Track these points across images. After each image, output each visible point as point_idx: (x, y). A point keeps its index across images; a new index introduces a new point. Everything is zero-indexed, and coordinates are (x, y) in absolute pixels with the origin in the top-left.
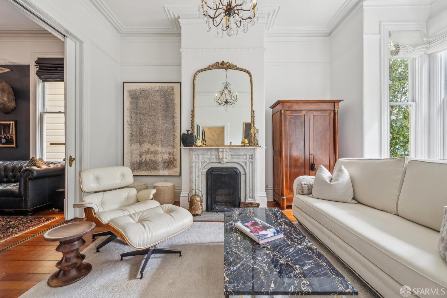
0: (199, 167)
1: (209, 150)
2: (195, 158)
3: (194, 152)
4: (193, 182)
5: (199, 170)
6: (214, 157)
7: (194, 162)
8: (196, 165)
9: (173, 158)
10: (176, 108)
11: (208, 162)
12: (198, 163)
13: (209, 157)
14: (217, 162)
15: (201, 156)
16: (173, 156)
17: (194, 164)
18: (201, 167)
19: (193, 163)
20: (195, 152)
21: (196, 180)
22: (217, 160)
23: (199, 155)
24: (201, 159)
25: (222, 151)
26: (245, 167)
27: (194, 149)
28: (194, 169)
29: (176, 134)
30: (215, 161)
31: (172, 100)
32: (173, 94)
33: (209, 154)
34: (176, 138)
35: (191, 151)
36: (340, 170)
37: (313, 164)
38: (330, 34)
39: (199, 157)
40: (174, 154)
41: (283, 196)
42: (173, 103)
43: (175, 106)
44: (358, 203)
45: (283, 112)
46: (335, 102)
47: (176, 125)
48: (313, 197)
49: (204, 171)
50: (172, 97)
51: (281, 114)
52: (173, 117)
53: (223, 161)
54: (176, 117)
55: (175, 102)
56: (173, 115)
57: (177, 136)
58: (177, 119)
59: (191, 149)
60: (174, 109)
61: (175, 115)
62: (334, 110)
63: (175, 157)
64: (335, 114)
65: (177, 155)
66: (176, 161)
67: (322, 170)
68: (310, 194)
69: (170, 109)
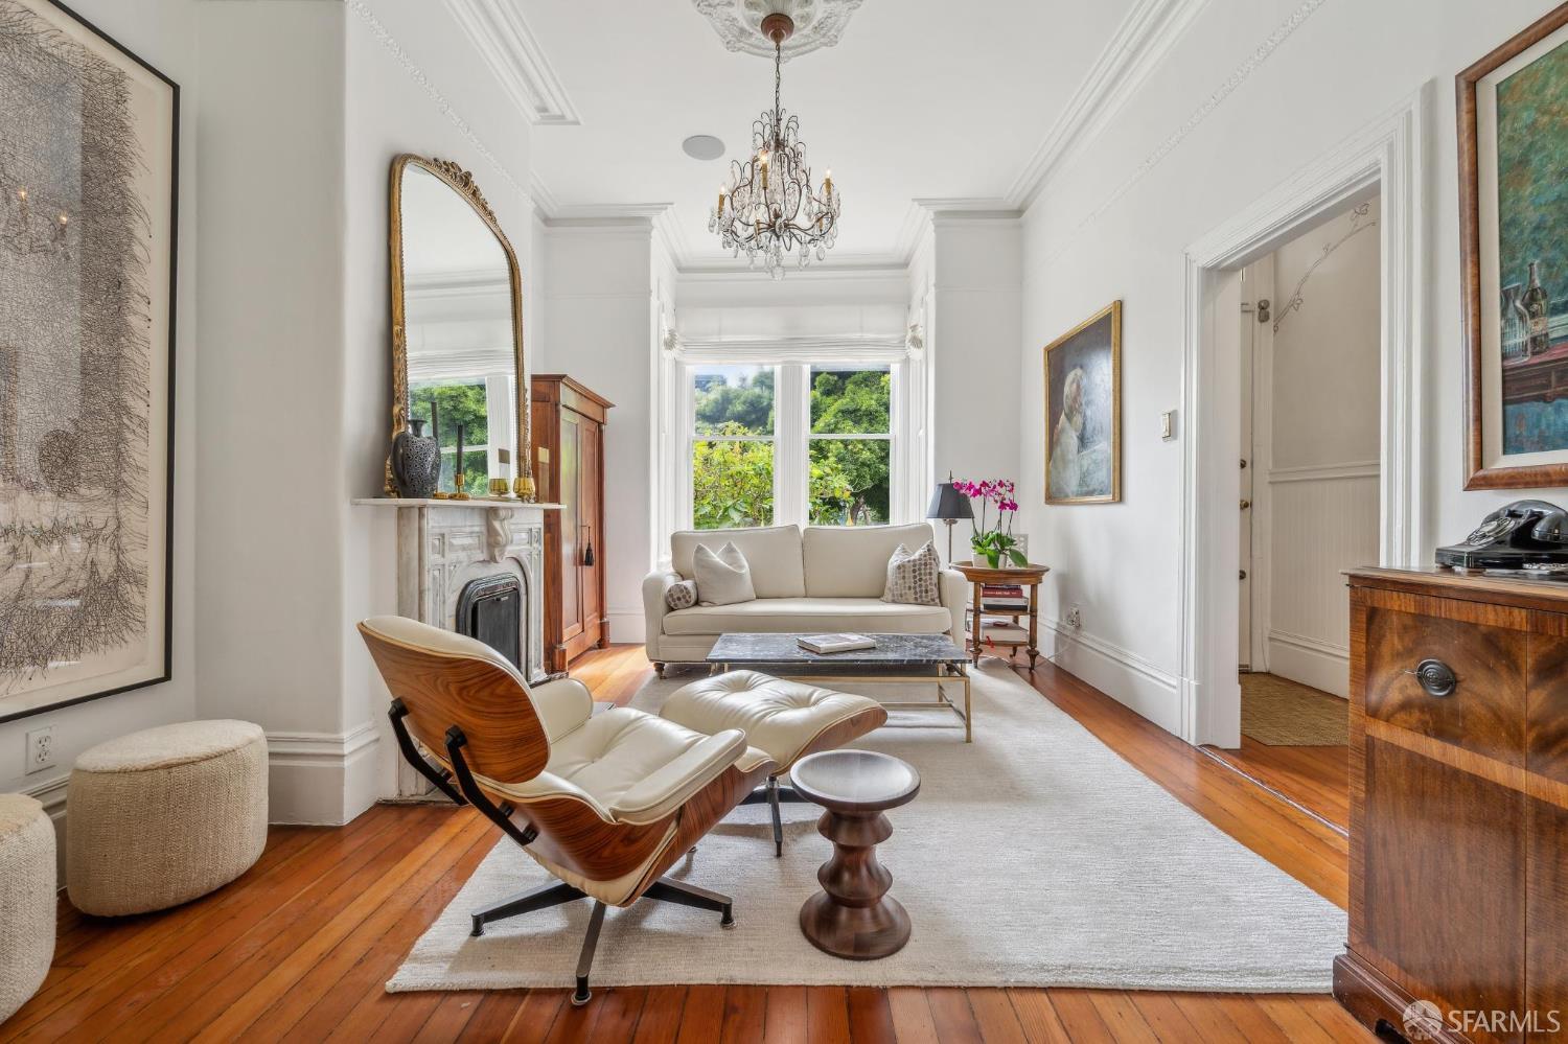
0: (442, 586)
1: (467, 514)
2: (434, 547)
3: (431, 522)
6: (475, 541)
8: (434, 578)
9: (120, 568)
10: (140, 232)
11: (463, 563)
12: (442, 570)
13: (465, 542)
14: (483, 561)
16: (118, 550)
17: (430, 574)
18: (449, 584)
19: (427, 572)
22: (482, 552)
23: (443, 536)
24: (447, 550)
26: (528, 570)
27: (434, 507)
29: (137, 407)
30: (477, 556)
31: (114, 162)
32: (124, 128)
33: (468, 529)
34: (138, 430)
35: (421, 515)
36: (730, 550)
37: (589, 550)
38: (547, 221)
39: (444, 543)
40: (125, 540)
41: (560, 642)
42: (121, 192)
43: (136, 218)
44: (758, 598)
45: (561, 407)
46: (604, 405)
47: (141, 348)
48: (713, 604)
49: (452, 599)
50: (111, 143)
51: (557, 412)
52: (120, 283)
53: (502, 554)
54: (141, 291)
55: (130, 186)
56: (116, 267)
57: (144, 423)
58: (142, 307)
59: (421, 509)
60: (128, 229)
61: (134, 275)
62: (600, 424)
63: (133, 558)
64: (601, 431)
65: (144, 547)
66: (137, 582)
67: (707, 552)
68: (697, 603)
69: (97, 219)
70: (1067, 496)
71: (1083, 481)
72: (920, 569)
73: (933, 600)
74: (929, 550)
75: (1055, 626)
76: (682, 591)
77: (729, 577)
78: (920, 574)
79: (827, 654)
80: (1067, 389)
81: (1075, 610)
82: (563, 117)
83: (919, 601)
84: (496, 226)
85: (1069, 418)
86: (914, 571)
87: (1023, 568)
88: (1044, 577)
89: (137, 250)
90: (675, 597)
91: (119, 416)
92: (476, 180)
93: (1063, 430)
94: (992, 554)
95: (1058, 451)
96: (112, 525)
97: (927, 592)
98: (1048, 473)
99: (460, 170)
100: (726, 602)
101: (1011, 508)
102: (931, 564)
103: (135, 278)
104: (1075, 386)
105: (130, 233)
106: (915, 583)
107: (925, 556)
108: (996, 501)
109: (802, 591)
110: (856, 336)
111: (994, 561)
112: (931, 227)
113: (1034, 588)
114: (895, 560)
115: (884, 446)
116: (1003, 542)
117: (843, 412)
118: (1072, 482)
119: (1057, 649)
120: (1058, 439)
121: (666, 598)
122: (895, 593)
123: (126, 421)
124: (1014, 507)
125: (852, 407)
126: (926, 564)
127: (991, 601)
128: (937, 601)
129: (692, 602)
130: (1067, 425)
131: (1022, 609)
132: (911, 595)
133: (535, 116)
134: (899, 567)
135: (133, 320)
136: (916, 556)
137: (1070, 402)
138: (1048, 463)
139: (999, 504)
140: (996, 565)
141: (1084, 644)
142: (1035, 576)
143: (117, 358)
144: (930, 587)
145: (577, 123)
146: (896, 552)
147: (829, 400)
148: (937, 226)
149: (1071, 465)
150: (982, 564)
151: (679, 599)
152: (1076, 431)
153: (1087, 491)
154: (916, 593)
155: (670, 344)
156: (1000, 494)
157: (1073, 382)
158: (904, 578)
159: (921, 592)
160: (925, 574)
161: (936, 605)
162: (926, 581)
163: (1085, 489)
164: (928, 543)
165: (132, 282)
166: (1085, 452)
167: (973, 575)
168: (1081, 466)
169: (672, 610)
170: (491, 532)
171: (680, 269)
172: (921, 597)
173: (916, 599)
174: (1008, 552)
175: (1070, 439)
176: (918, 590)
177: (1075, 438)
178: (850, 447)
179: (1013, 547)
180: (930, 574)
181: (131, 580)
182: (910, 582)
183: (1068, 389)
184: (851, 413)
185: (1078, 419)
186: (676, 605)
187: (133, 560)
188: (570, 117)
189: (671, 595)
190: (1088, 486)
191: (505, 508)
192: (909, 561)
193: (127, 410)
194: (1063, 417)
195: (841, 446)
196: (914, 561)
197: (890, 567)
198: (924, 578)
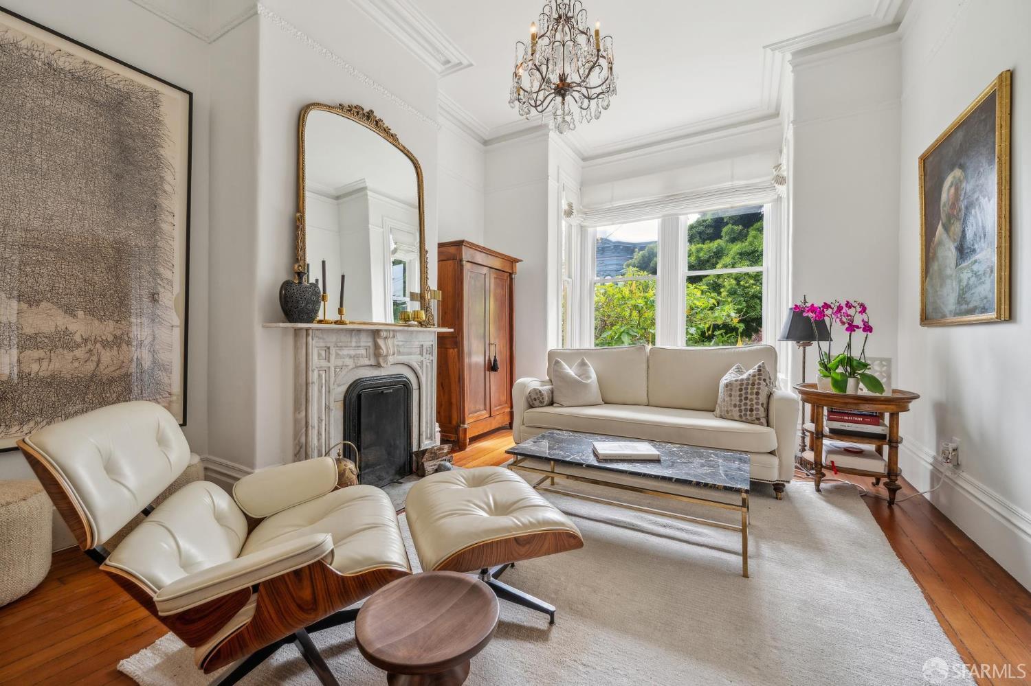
0: (327, 381)
1: (353, 333)
2: (319, 355)
3: (317, 339)
4: (313, 427)
5: (329, 392)
6: (363, 352)
7: (317, 368)
8: (320, 376)
9: (154, 362)
10: (168, 177)
11: (351, 367)
12: (327, 370)
13: (352, 352)
14: (371, 366)
15: (333, 351)
16: (153, 352)
17: (316, 372)
18: (335, 381)
19: (313, 371)
20: (320, 338)
21: (320, 420)
22: (370, 360)
23: (329, 348)
24: (333, 358)
25: (386, 338)
26: (419, 372)
27: (318, 329)
28: (316, 388)
29: (166, 274)
30: (367, 362)
31: (152, 141)
32: (158, 121)
33: (354, 344)
34: (167, 287)
35: (307, 335)
36: (583, 364)
37: (495, 360)
38: (485, 143)
39: (329, 353)
40: (157, 347)
41: (464, 423)
42: (157, 156)
43: (166, 170)
44: (606, 403)
45: (464, 263)
46: (513, 261)
47: (169, 241)
48: (562, 406)
49: (339, 391)
50: (150, 130)
51: (462, 266)
52: (156, 206)
53: (386, 361)
54: (168, 209)
55: (163, 153)
56: (153, 198)
57: (170, 283)
58: (170, 219)
59: (307, 330)
60: (161, 177)
61: (164, 201)
62: (511, 274)
63: (163, 357)
64: (511, 279)
65: (170, 351)
66: (166, 371)
67: (561, 365)
68: (552, 403)
69: (142, 172)
70: (944, 316)
71: (962, 299)
72: (746, 389)
73: (758, 419)
74: (759, 370)
75: (931, 460)
76: (537, 394)
77: (576, 386)
78: (746, 393)
79: (606, 461)
80: (944, 197)
81: (951, 446)
82: (460, 63)
83: (744, 418)
84: (399, 143)
85: (946, 228)
86: (741, 390)
87: (877, 395)
88: (911, 405)
89: (167, 187)
90: (533, 398)
91: (155, 279)
92: (378, 114)
93: (940, 243)
94: (839, 378)
95: (935, 267)
96: (150, 338)
97: (751, 410)
98: (924, 293)
99: (363, 110)
100: (571, 405)
101: (864, 330)
102: (759, 384)
103: (165, 203)
104: (952, 190)
105: (162, 178)
106: (741, 401)
107: (754, 376)
108: (843, 323)
109: (644, 399)
110: (728, 184)
111: (840, 384)
112: (789, 68)
113: (894, 416)
114: (729, 377)
115: (758, 277)
116: (853, 366)
117: (741, 254)
118: (949, 298)
119: (932, 486)
120: (935, 254)
121: (527, 398)
122: (723, 409)
123: (159, 281)
124: (868, 328)
125: (750, 249)
126: (753, 384)
127: (837, 425)
128: (764, 421)
129: (545, 403)
130: (945, 236)
131: (881, 437)
132: (736, 414)
133: (440, 68)
134: (727, 385)
135: (165, 227)
136: (745, 376)
137: (947, 209)
138: (923, 283)
139: (847, 326)
140: (844, 389)
141: (962, 487)
142: (901, 402)
143: (155, 247)
144: (755, 406)
145: (471, 65)
146: (730, 371)
147: (730, 245)
148: (795, 66)
149: (948, 282)
150: (827, 387)
151: (535, 399)
152: (954, 241)
153: (967, 311)
154: (740, 411)
155: (569, 213)
156: (848, 316)
157: (951, 186)
158: (730, 395)
159: (746, 410)
160: (752, 394)
161: (761, 424)
162: (751, 400)
163: (964, 307)
164: (760, 364)
165: (163, 205)
166: (964, 265)
167: (813, 398)
168: (960, 281)
169: (531, 407)
170: (377, 346)
171: (585, 159)
172: (746, 415)
173: (741, 416)
174: (859, 376)
175: (948, 252)
176: (743, 408)
177: (954, 250)
178: (742, 283)
179: (867, 372)
180: (757, 394)
181: (162, 369)
182: (736, 400)
183: (946, 195)
184: (749, 254)
185: (956, 228)
186: (534, 404)
187: (162, 358)
188: (465, 62)
189: (530, 396)
190: (967, 303)
191: (386, 330)
192: (737, 381)
193: (160, 275)
194: (940, 227)
195: (734, 282)
196: (742, 380)
197: (721, 385)
198: (749, 397)
